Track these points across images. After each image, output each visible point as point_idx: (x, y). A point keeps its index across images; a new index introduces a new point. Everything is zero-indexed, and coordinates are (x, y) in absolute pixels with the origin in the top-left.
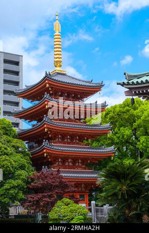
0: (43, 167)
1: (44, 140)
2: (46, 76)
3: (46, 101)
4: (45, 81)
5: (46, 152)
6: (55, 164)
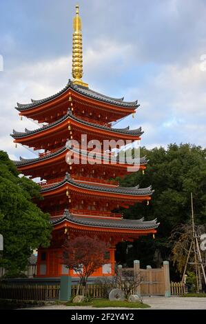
0: (66, 210)
1: (67, 173)
2: (69, 86)
3: (69, 119)
4: (68, 92)
5: (69, 190)
6: (75, 209)
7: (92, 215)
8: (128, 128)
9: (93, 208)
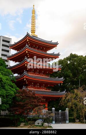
0: (24, 86)
1: (25, 71)
2: (27, 35)
3: (27, 48)
4: (26, 38)
5: (26, 78)
6: (30, 86)
7: (37, 89)
8: (54, 53)
9: (38, 86)
